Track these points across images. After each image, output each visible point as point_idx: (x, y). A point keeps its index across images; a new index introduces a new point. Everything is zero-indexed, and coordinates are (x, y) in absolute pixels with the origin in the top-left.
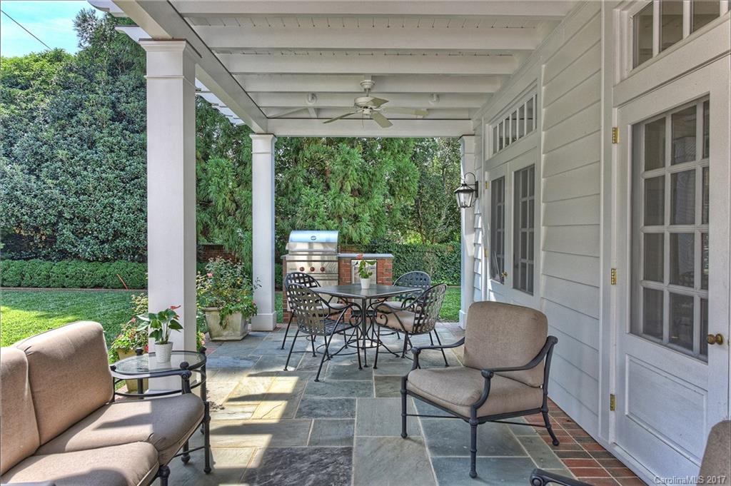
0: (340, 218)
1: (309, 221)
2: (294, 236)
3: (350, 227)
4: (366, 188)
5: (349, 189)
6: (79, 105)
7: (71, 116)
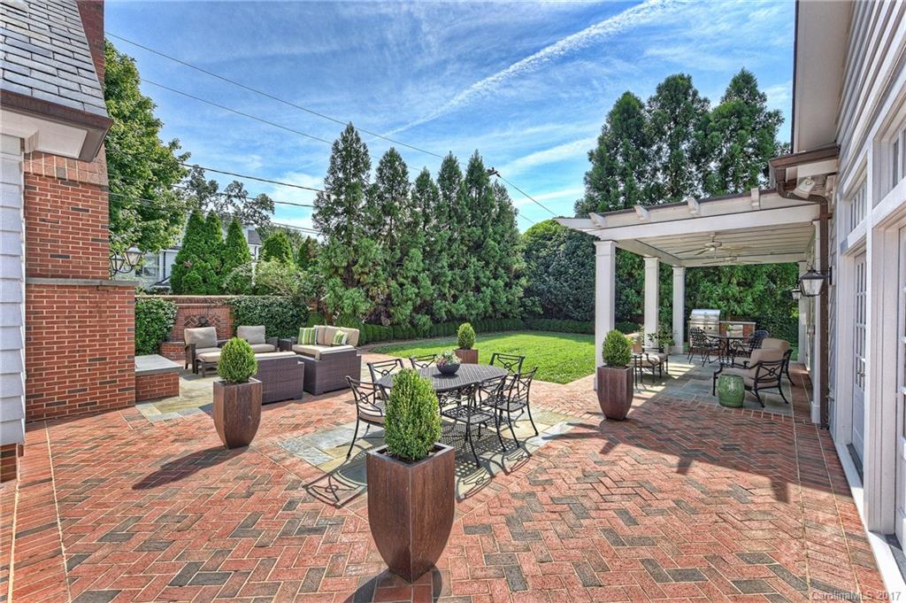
0: (728, 300)
1: (705, 302)
2: (695, 312)
3: (736, 306)
4: (749, 281)
5: (735, 282)
6: (577, 247)
7: (574, 253)
